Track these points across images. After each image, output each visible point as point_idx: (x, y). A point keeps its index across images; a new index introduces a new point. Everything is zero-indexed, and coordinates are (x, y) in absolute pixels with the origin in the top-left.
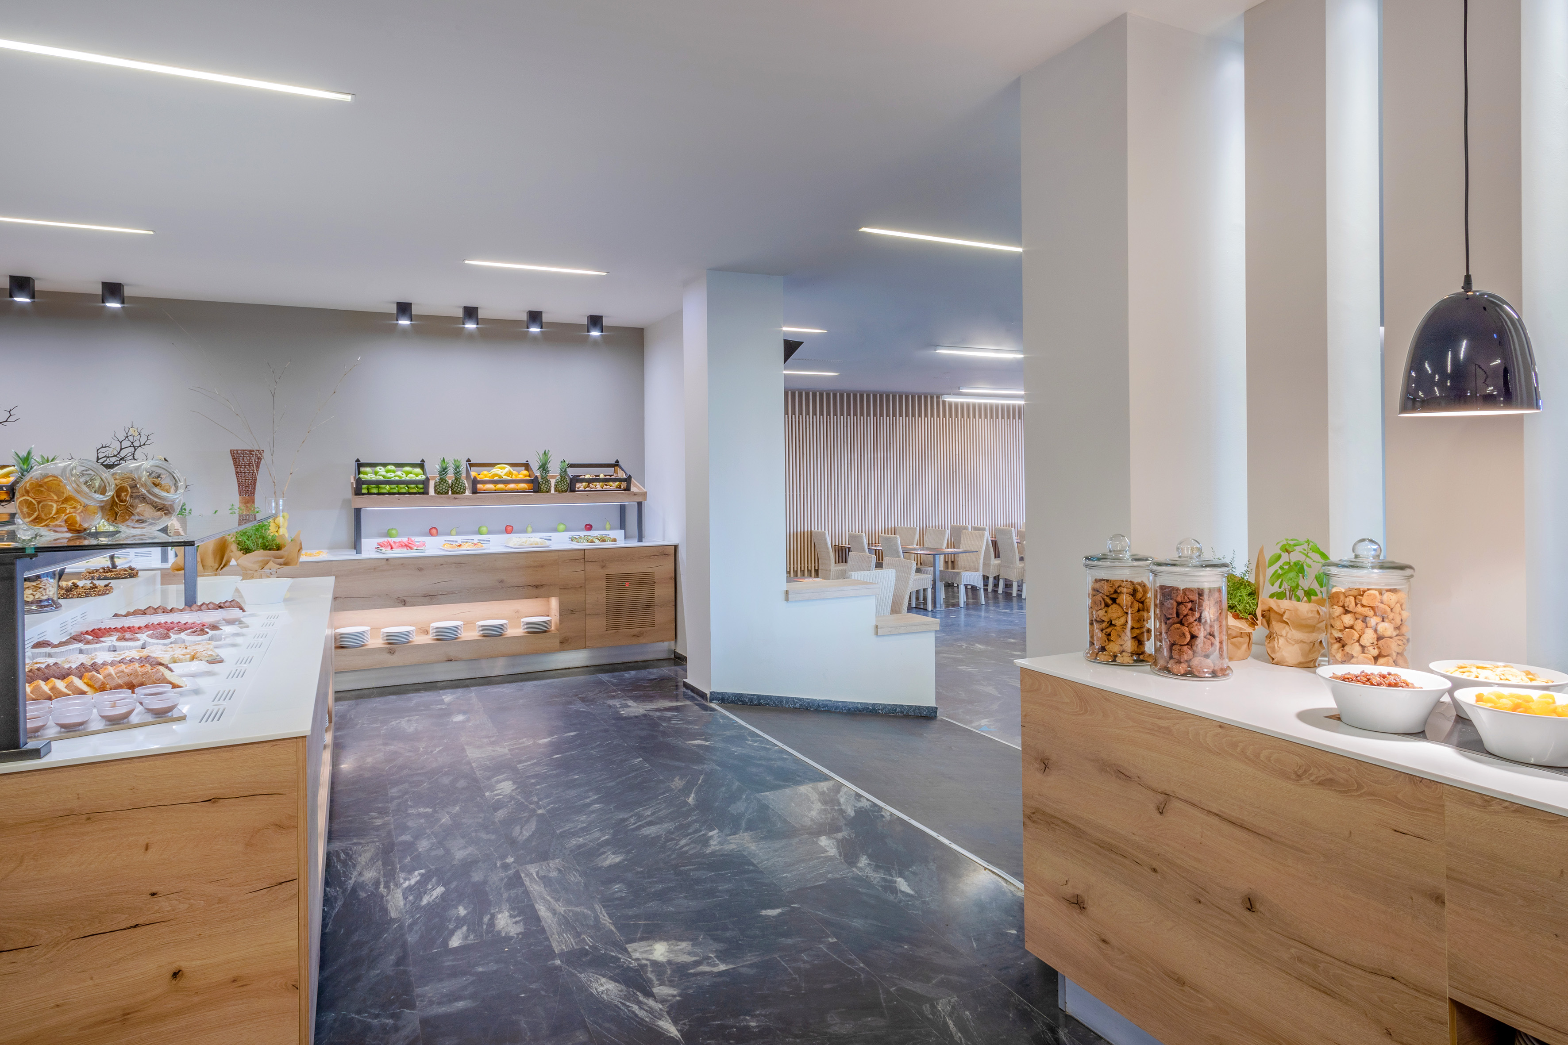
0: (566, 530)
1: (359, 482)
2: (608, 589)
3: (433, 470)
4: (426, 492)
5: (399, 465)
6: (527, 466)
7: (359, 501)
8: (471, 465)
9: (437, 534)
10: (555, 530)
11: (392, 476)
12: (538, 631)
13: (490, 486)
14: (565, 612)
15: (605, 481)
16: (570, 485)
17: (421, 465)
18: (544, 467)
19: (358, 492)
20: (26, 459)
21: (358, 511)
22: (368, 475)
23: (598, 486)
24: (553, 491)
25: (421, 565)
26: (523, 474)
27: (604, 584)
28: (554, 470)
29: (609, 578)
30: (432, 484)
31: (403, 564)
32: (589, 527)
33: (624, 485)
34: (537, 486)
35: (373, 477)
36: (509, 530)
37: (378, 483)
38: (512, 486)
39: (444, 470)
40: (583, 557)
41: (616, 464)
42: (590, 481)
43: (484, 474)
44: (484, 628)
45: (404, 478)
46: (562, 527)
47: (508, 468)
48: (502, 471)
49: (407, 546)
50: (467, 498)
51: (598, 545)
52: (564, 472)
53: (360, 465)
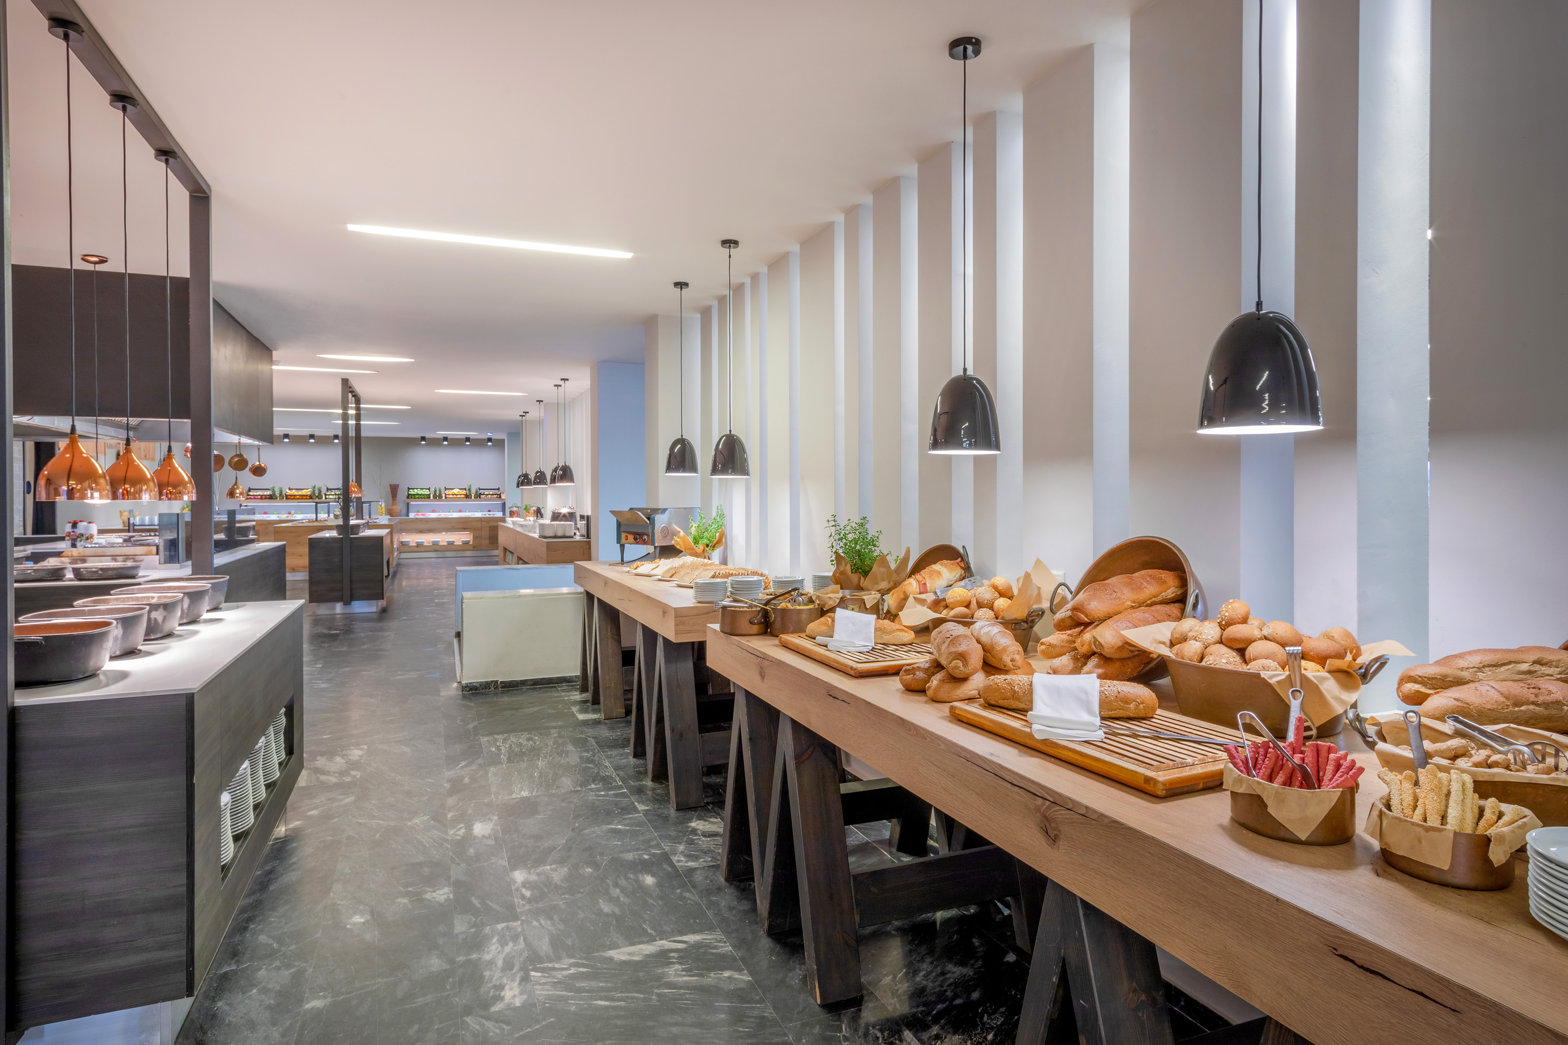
0: (481, 512)
1: (408, 494)
2: (490, 530)
3: (432, 490)
4: (429, 498)
5: (421, 489)
6: (465, 489)
7: (408, 501)
8: (446, 489)
9: (435, 512)
10: (477, 512)
11: (419, 493)
12: (466, 543)
13: (451, 496)
14: (475, 538)
15: (493, 494)
16: (478, 496)
17: (429, 489)
18: (469, 490)
19: (408, 498)
20: (314, 487)
21: (408, 503)
22: (411, 492)
23: (490, 496)
24: (473, 498)
25: (427, 521)
26: (464, 492)
27: (488, 529)
28: (473, 491)
29: (490, 527)
30: (431, 495)
31: (421, 520)
32: (489, 511)
33: (499, 496)
34: (467, 496)
35: (413, 493)
36: (460, 511)
37: (414, 495)
38: (459, 496)
39: (435, 491)
40: (480, 520)
41: (499, 489)
42: (487, 495)
43: (450, 492)
44: (448, 542)
45: (423, 493)
46: (479, 511)
47: (458, 490)
48: (456, 491)
49: (423, 515)
50: (444, 500)
51: (492, 516)
52: (477, 491)
53: (409, 489)
